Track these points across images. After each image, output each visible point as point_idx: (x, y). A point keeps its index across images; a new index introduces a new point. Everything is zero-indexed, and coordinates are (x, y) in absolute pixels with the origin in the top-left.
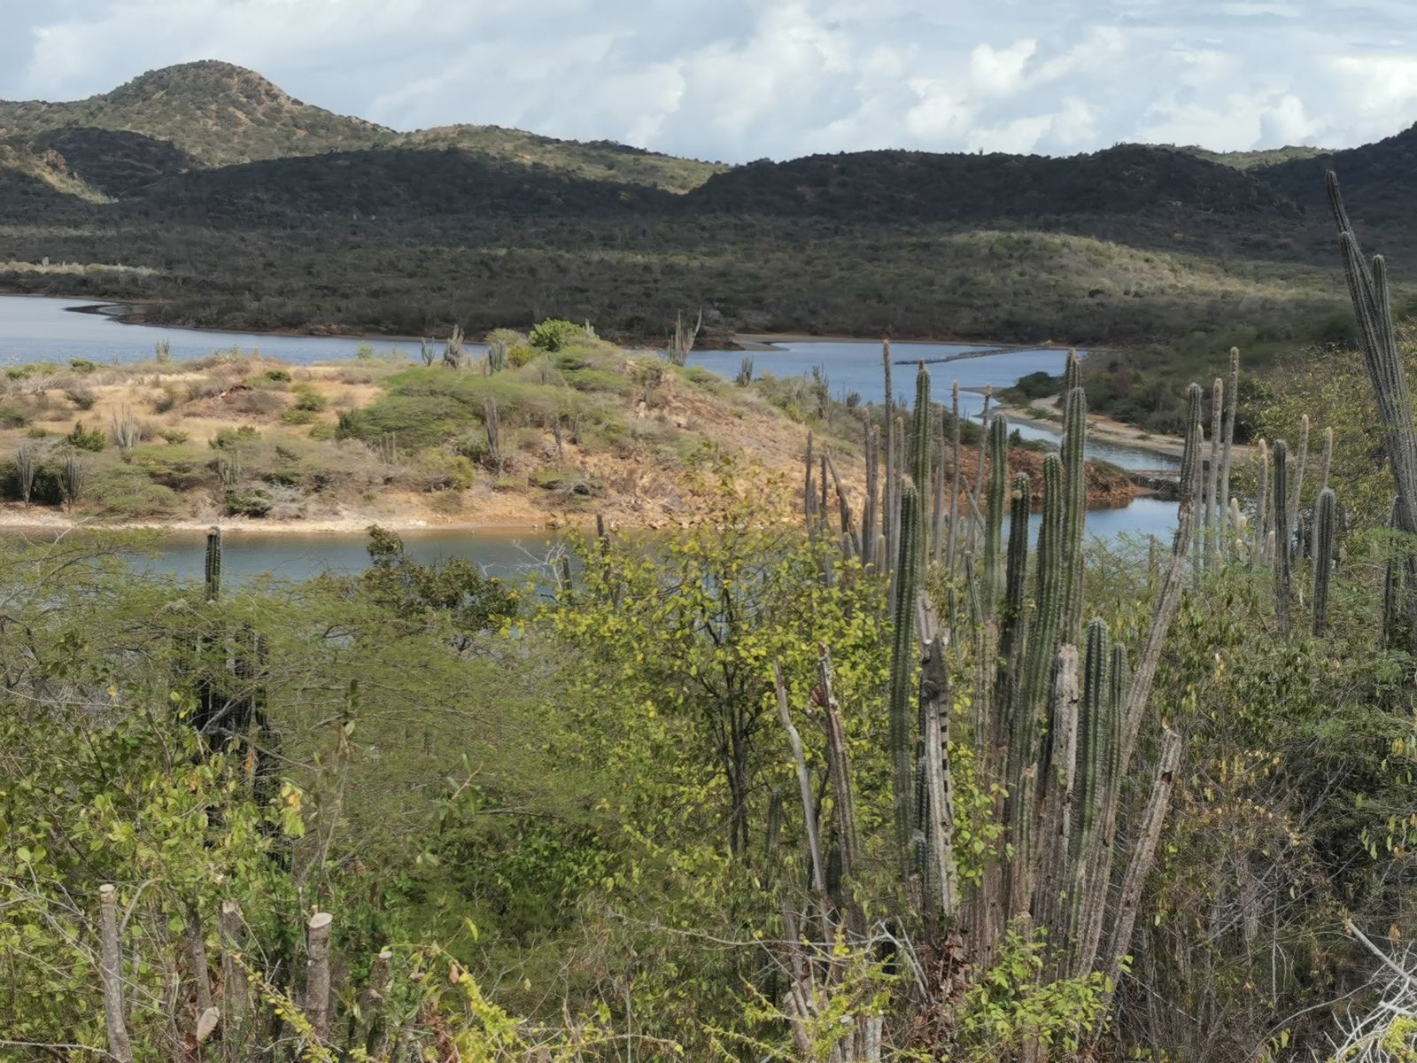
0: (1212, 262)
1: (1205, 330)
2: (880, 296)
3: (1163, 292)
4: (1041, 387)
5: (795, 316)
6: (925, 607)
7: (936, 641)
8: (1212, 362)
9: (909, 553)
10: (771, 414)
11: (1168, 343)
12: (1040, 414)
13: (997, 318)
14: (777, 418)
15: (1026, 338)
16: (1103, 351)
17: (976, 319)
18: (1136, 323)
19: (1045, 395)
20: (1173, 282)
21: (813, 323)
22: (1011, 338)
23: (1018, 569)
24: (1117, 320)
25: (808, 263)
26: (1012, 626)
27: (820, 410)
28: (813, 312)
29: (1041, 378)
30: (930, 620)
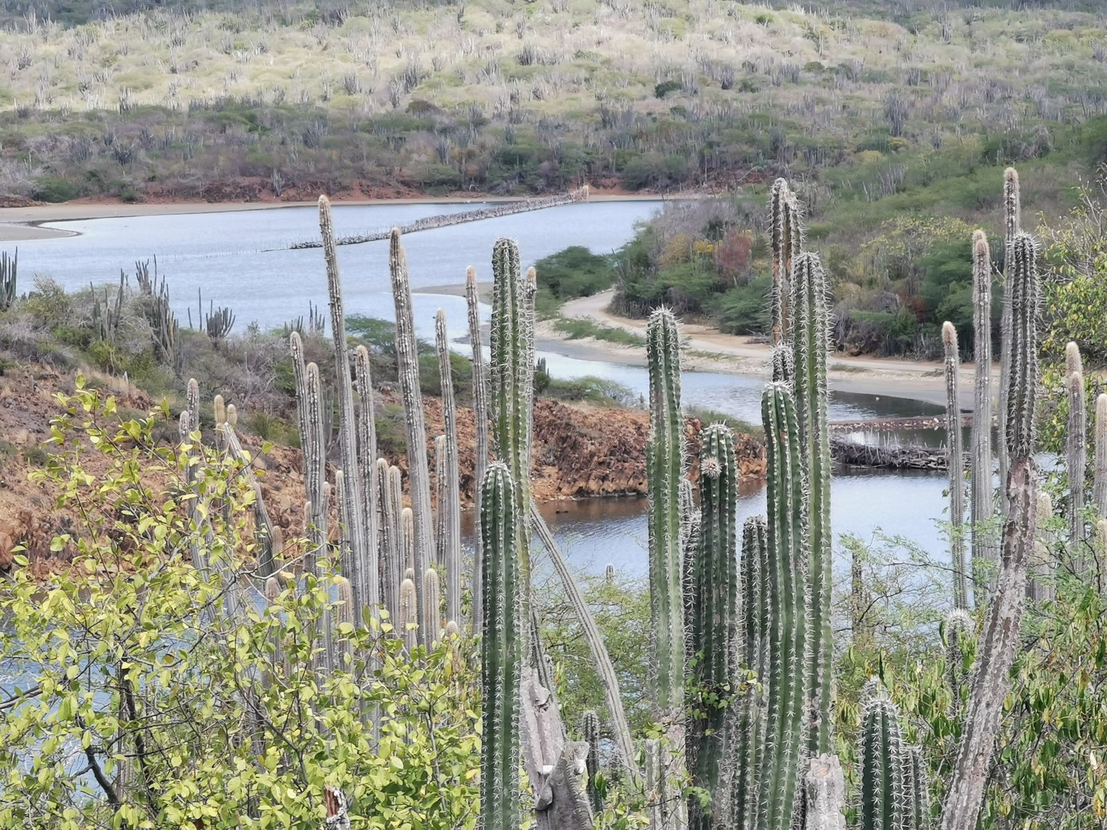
0: (883, 16)
1: (881, 147)
2: (252, 119)
3: (795, 79)
4: (580, 277)
5: (89, 166)
6: (535, 701)
7: (563, 766)
8: (902, 208)
9: (501, 596)
10: (60, 361)
11: (815, 177)
12: (580, 330)
13: (483, 147)
14: (74, 367)
15: (541, 183)
16: (691, 199)
17: (441, 153)
18: (752, 141)
19: (586, 292)
20: (814, 58)
21: (127, 179)
22: (513, 185)
23: (721, 612)
24: (714, 137)
25: (106, 63)
26: (717, 726)
27: (156, 347)
28: (123, 158)
29: (577, 259)
30: (547, 725)
